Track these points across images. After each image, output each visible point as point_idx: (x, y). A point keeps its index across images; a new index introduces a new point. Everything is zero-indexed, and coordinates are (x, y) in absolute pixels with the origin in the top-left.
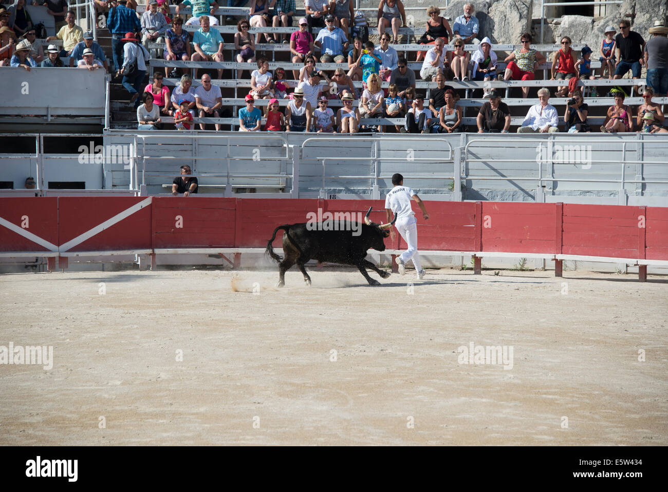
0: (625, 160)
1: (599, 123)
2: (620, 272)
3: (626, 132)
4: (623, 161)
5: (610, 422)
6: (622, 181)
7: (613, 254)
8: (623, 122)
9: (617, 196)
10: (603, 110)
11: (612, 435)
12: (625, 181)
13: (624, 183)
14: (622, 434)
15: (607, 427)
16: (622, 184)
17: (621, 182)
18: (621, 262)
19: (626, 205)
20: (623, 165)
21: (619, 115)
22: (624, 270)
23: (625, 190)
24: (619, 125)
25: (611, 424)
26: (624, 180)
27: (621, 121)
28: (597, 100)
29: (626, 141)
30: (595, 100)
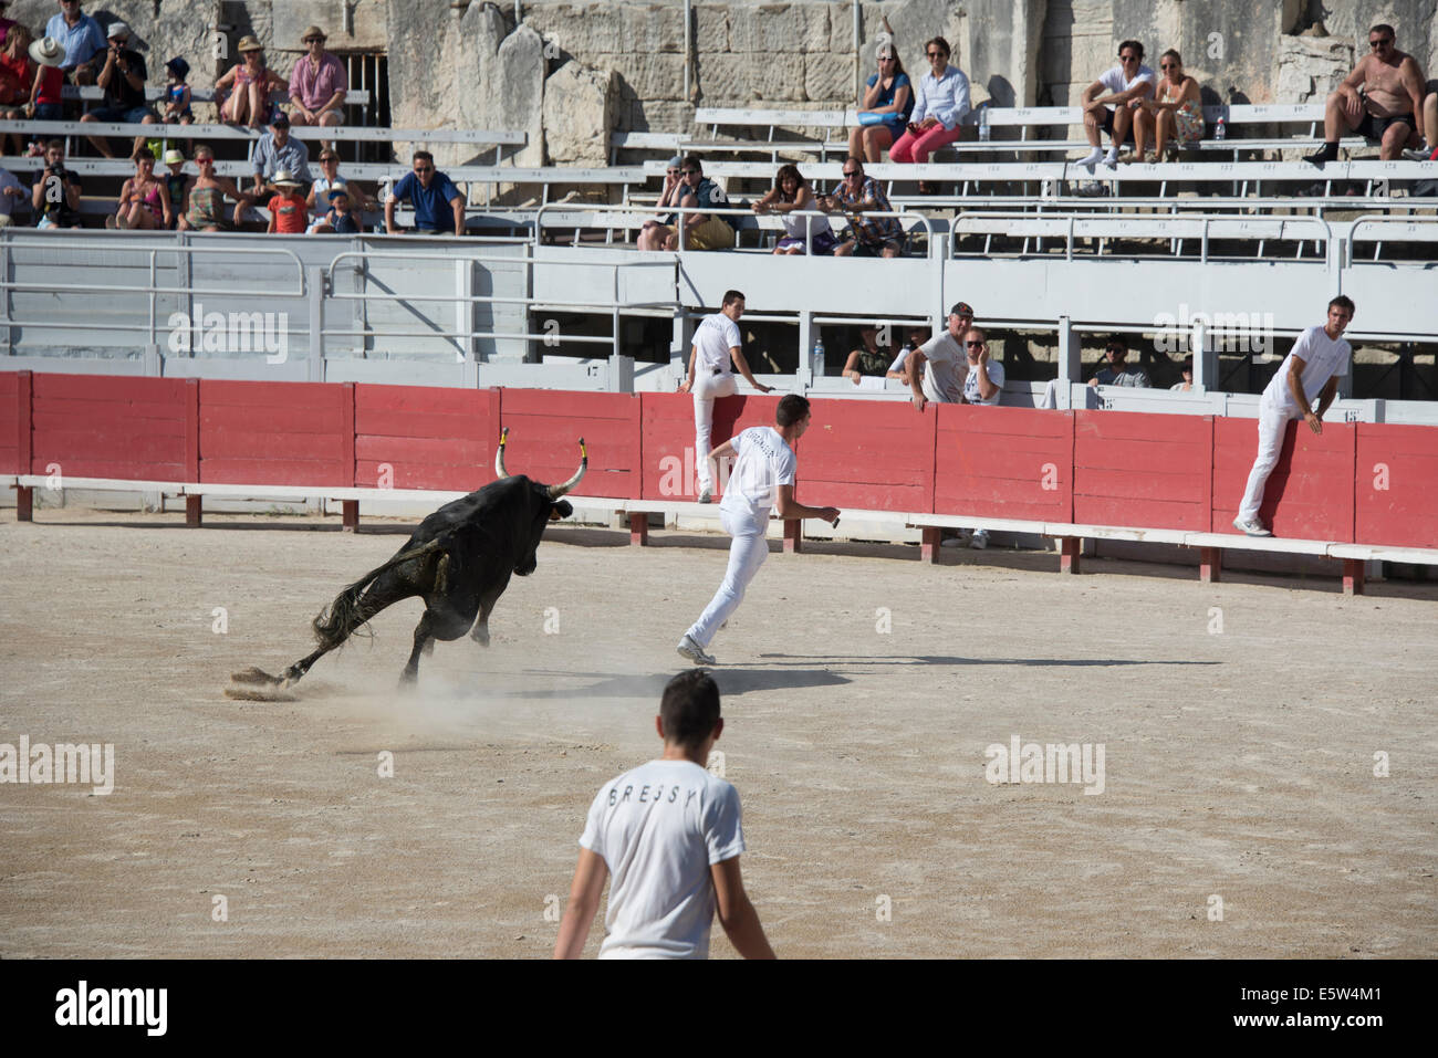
0: (155, 285)
1: (101, 211)
2: (149, 510)
3: (156, 228)
4: (151, 288)
5: (118, 809)
6: (151, 327)
7: (137, 475)
8: (150, 210)
9: (141, 359)
10: (112, 185)
11: (121, 835)
12: (157, 328)
13: (155, 332)
14: (140, 832)
15: (112, 820)
16: (151, 333)
17: (148, 331)
18: (151, 489)
19: (159, 375)
20: (152, 296)
21: (144, 196)
22: (158, 505)
23: (158, 347)
24: (142, 216)
25: (120, 814)
26: (154, 325)
27: (146, 207)
28: (96, 164)
29: (155, 248)
30: (90, 164)
